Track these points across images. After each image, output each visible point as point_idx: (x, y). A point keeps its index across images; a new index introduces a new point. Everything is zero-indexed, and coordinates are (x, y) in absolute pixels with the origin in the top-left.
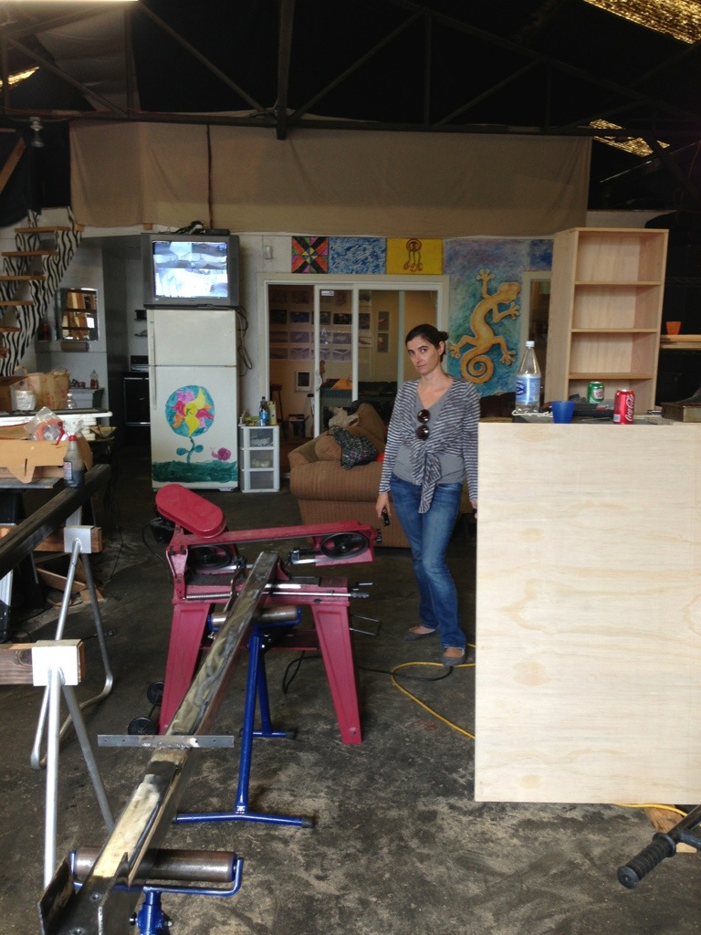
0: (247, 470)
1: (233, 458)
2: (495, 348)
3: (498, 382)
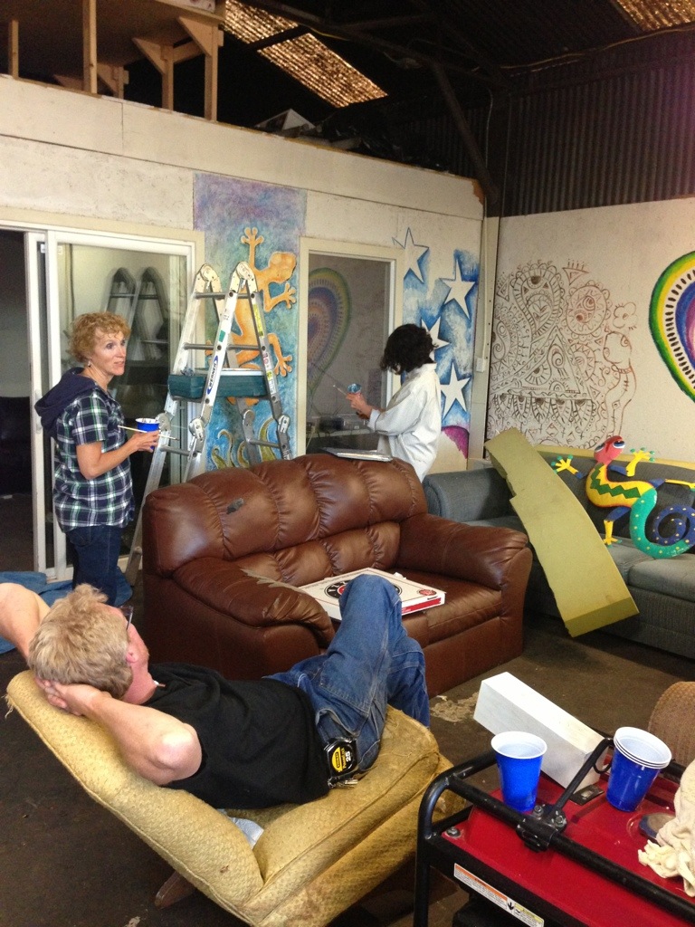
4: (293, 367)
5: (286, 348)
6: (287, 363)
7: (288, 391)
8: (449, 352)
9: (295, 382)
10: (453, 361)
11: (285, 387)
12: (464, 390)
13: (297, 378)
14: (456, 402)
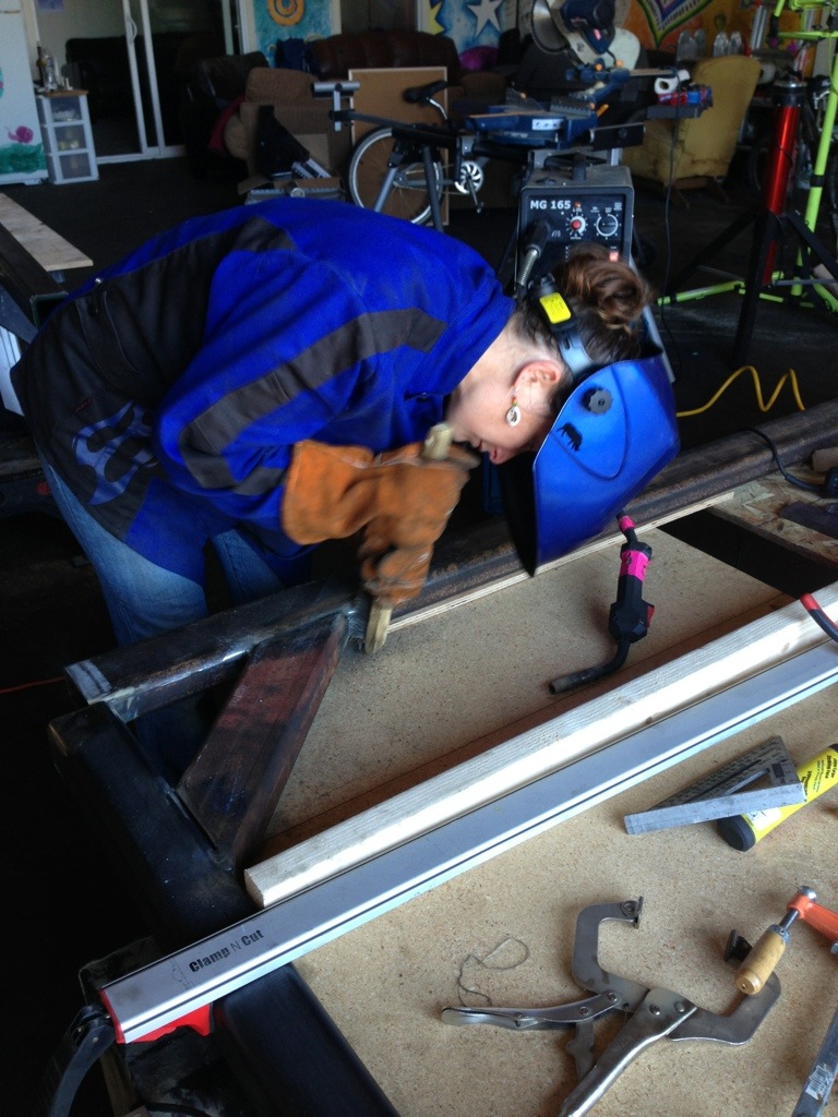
0: (55, 155)
1: (37, 140)
3: (310, 23)
11: (321, 8)
12: (497, 12)
14: (489, 23)
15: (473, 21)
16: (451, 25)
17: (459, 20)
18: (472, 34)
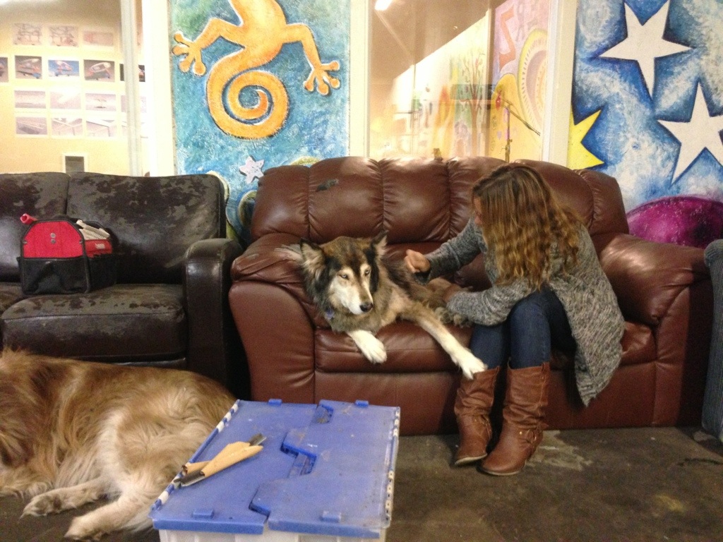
2: (289, 54)
3: (300, 136)
4: (342, 81)
5: (327, 49)
6: (331, 73)
7: (332, 119)
8: (691, 64)
9: (347, 105)
10: (699, 81)
11: (327, 112)
13: (349, 99)
14: (705, 154)
15: (670, 149)
16: (619, 156)
17: (636, 147)
18: (665, 173)
